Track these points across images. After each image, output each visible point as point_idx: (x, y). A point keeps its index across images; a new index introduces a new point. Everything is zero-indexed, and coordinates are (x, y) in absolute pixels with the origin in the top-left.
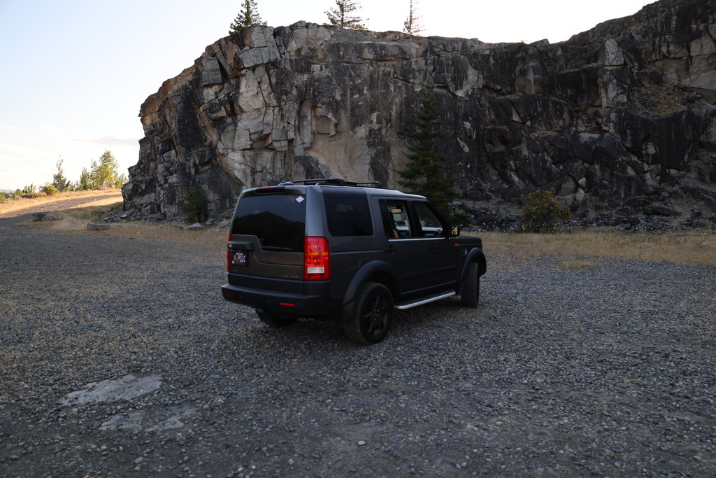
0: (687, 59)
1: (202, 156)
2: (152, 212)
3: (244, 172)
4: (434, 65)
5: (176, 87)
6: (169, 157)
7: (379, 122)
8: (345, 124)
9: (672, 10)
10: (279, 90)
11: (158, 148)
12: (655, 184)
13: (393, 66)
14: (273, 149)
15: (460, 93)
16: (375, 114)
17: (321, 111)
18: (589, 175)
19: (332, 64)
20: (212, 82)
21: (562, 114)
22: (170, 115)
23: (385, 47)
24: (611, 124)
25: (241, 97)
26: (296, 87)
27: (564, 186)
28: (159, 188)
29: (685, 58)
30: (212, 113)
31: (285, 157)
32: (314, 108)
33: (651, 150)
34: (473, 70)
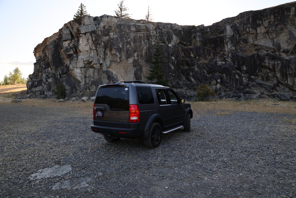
0: (256, 34)
1: (63, 71)
2: (41, 94)
3: (81, 77)
4: (160, 34)
5: (50, 41)
6: (48, 71)
7: (138, 56)
8: (124, 57)
9: (250, 15)
10: (96, 43)
11: (43, 67)
12: (246, 81)
13: (143, 34)
14: (94, 68)
15: (170, 45)
16: (136, 53)
17: (114, 52)
18: (221, 78)
19: (118, 33)
20: (67, 39)
21: (210, 54)
22: (48, 53)
23: (140, 26)
24: (229, 58)
25: (80, 46)
26: (103, 42)
27: (212, 82)
28: (43, 84)
29: (255, 34)
30: (67, 52)
31: (99, 71)
32: (111, 50)
33: (245, 68)
34: (175, 36)
